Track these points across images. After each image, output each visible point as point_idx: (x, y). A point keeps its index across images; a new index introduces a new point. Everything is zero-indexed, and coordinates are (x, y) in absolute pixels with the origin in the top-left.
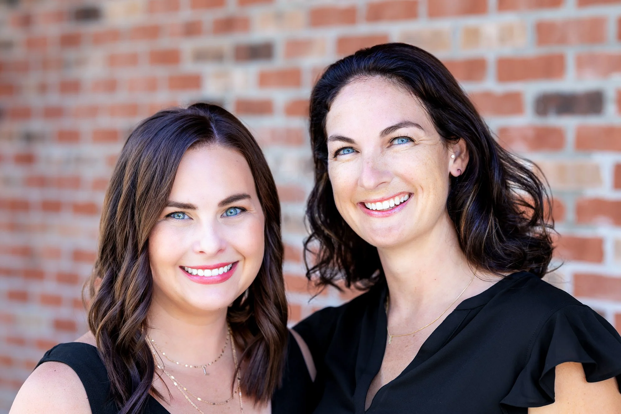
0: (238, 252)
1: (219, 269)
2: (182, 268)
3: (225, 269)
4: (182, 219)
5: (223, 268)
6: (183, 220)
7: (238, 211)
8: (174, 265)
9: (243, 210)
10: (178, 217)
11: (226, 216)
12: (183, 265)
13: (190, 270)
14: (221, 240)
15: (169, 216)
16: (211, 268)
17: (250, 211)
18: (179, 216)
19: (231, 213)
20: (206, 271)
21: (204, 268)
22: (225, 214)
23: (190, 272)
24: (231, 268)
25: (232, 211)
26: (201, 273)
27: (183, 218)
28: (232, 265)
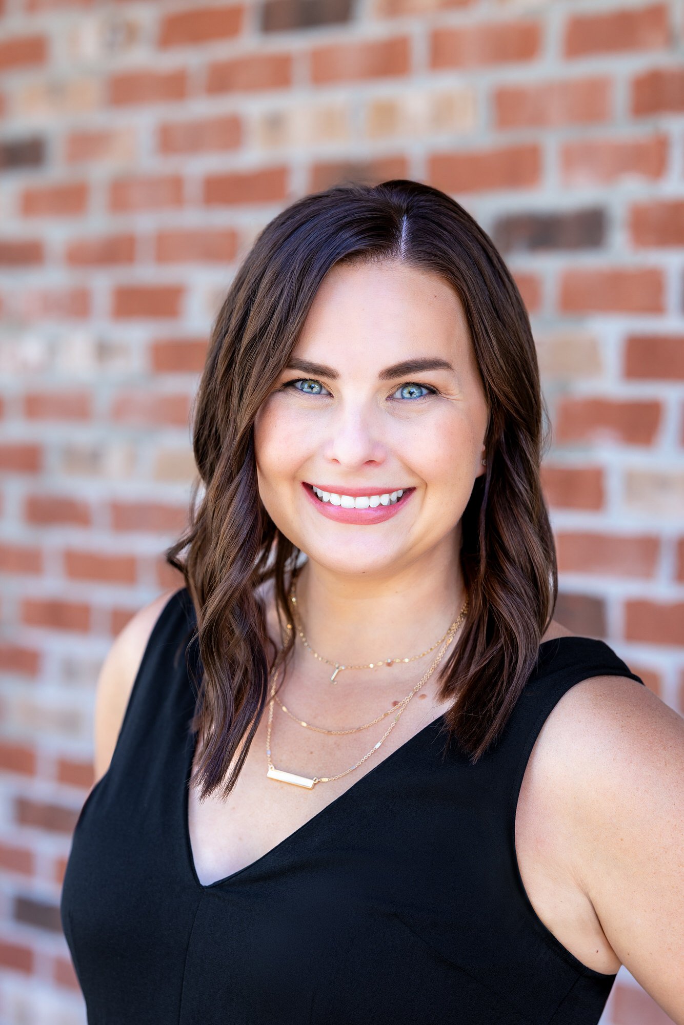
0: (410, 470)
1: (369, 498)
2: (308, 487)
3: (385, 500)
4: (316, 393)
5: (380, 496)
6: (318, 395)
7: (425, 391)
8: (293, 478)
9: (433, 391)
10: (310, 390)
11: (400, 399)
12: (309, 481)
13: (320, 493)
14: (375, 444)
15: (291, 384)
16: (355, 494)
17: (449, 394)
18: (312, 388)
19: (411, 393)
20: (345, 498)
21: (341, 492)
22: (398, 395)
23: (319, 495)
24: (399, 499)
25: (413, 390)
26: (335, 499)
27: (319, 393)
28: (404, 492)
